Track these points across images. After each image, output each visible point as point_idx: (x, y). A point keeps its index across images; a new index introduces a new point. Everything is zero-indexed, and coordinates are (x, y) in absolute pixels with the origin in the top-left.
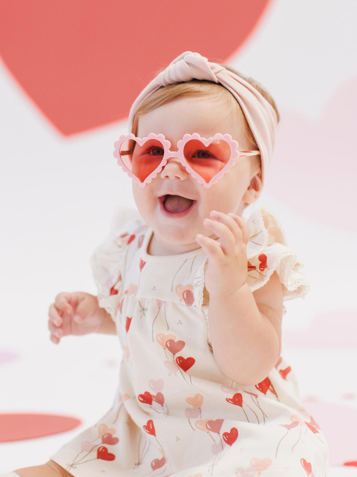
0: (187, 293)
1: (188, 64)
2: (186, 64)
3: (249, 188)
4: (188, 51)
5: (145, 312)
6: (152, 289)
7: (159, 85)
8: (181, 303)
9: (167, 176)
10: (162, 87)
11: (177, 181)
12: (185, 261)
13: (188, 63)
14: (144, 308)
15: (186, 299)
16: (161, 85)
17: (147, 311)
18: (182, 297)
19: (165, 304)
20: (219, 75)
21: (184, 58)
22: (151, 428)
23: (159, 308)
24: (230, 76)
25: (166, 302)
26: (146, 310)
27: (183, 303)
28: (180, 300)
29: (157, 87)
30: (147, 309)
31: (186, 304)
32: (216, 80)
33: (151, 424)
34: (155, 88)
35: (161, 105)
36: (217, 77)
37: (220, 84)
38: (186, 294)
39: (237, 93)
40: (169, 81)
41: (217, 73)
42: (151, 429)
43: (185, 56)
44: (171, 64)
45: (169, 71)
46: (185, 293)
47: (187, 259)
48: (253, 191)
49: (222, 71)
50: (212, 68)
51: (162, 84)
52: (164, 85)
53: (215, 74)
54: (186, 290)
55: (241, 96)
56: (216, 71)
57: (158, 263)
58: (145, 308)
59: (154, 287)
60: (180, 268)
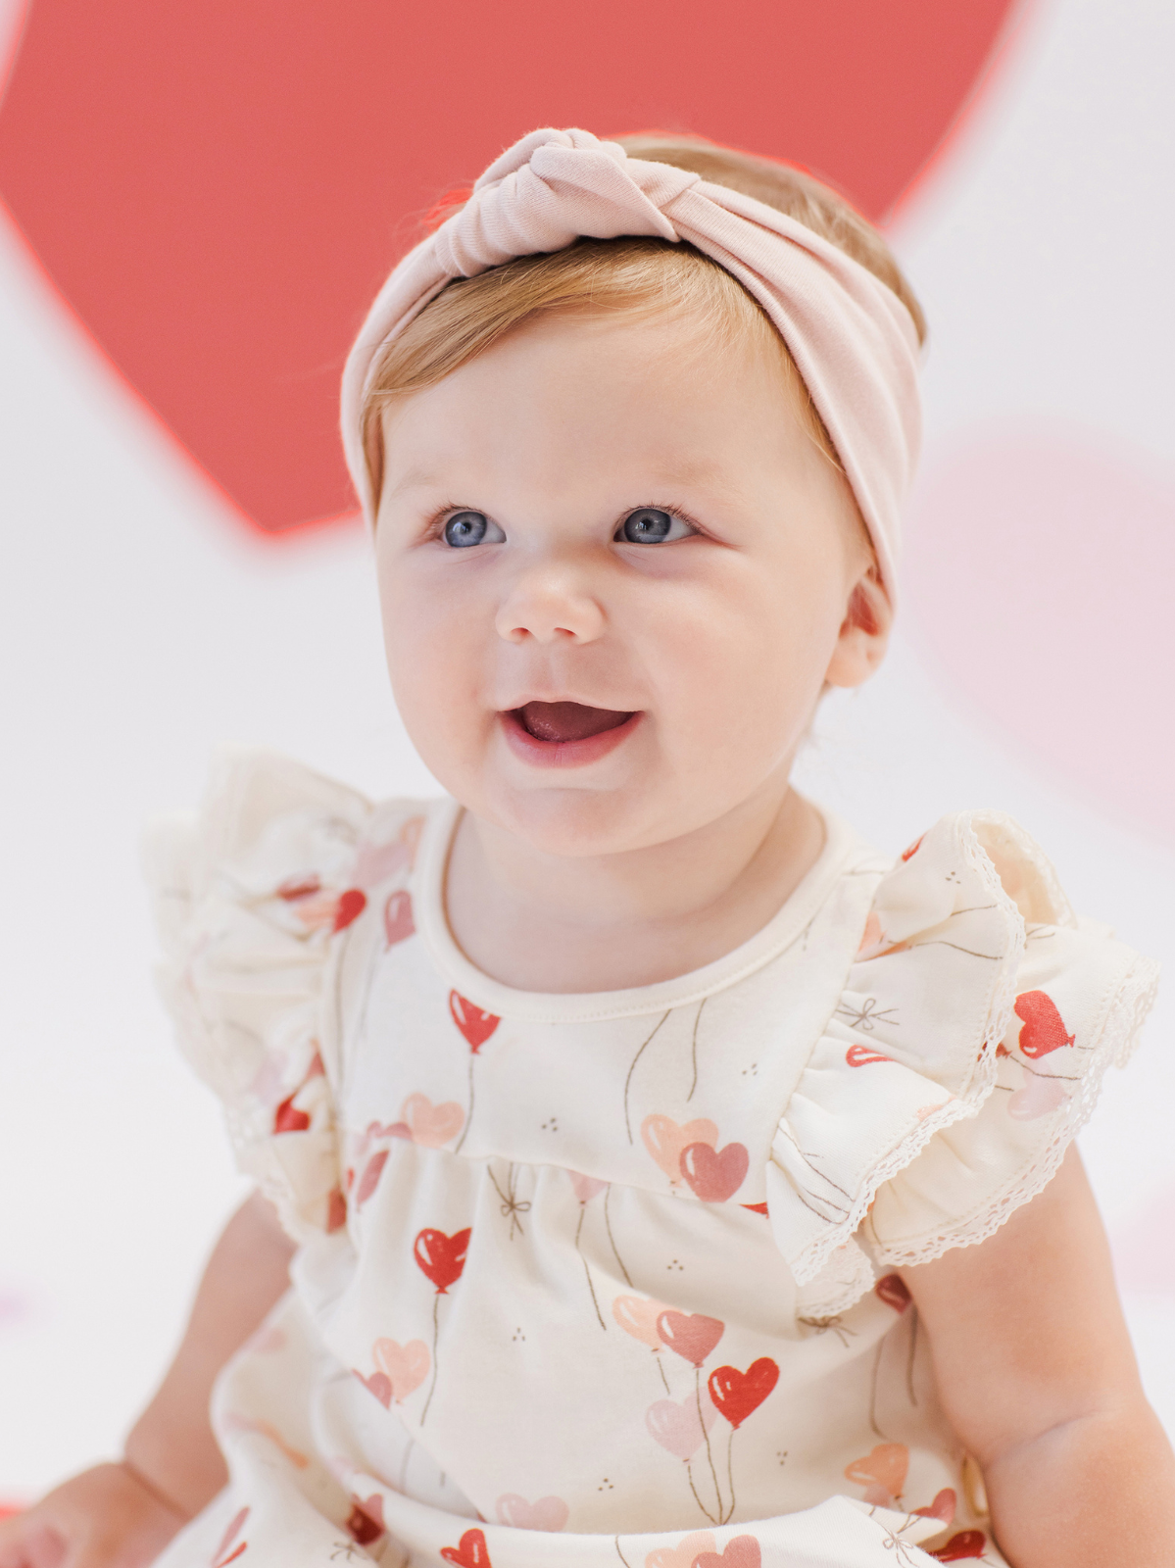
0: (695, 1153)
1: (551, 187)
2: (545, 188)
3: (844, 629)
4: (542, 127)
5: (520, 1216)
6: (544, 1127)
7: (444, 275)
8: (674, 1193)
9: (524, 631)
10: (458, 281)
11: (564, 644)
12: (661, 1017)
13: (550, 183)
14: (512, 1198)
15: (697, 1179)
16: (451, 274)
17: (526, 1211)
18: (678, 1168)
19: (604, 1192)
20: (680, 210)
21: (532, 160)
22: (476, 1560)
23: (583, 1203)
24: (722, 206)
25: (609, 1184)
26: (524, 1207)
27: (686, 1191)
28: (673, 1182)
29: (436, 283)
30: (529, 1203)
31: (697, 1198)
32: (670, 232)
33: (476, 1548)
34: (429, 288)
35: (463, 362)
36: (672, 219)
37: (685, 247)
38: (694, 1159)
39: (760, 276)
40: (482, 258)
41: (673, 201)
42: (474, 1564)
43: (537, 151)
44: (478, 182)
45: (478, 216)
46: (689, 1156)
47: (670, 1011)
48: (860, 637)
49: (689, 191)
50: (647, 189)
51: (458, 270)
52: (464, 273)
53: (663, 208)
54: (692, 1141)
55: (776, 284)
56: (664, 195)
57: (553, 1024)
58: (517, 1201)
59: (553, 1121)
60: (645, 1044)
